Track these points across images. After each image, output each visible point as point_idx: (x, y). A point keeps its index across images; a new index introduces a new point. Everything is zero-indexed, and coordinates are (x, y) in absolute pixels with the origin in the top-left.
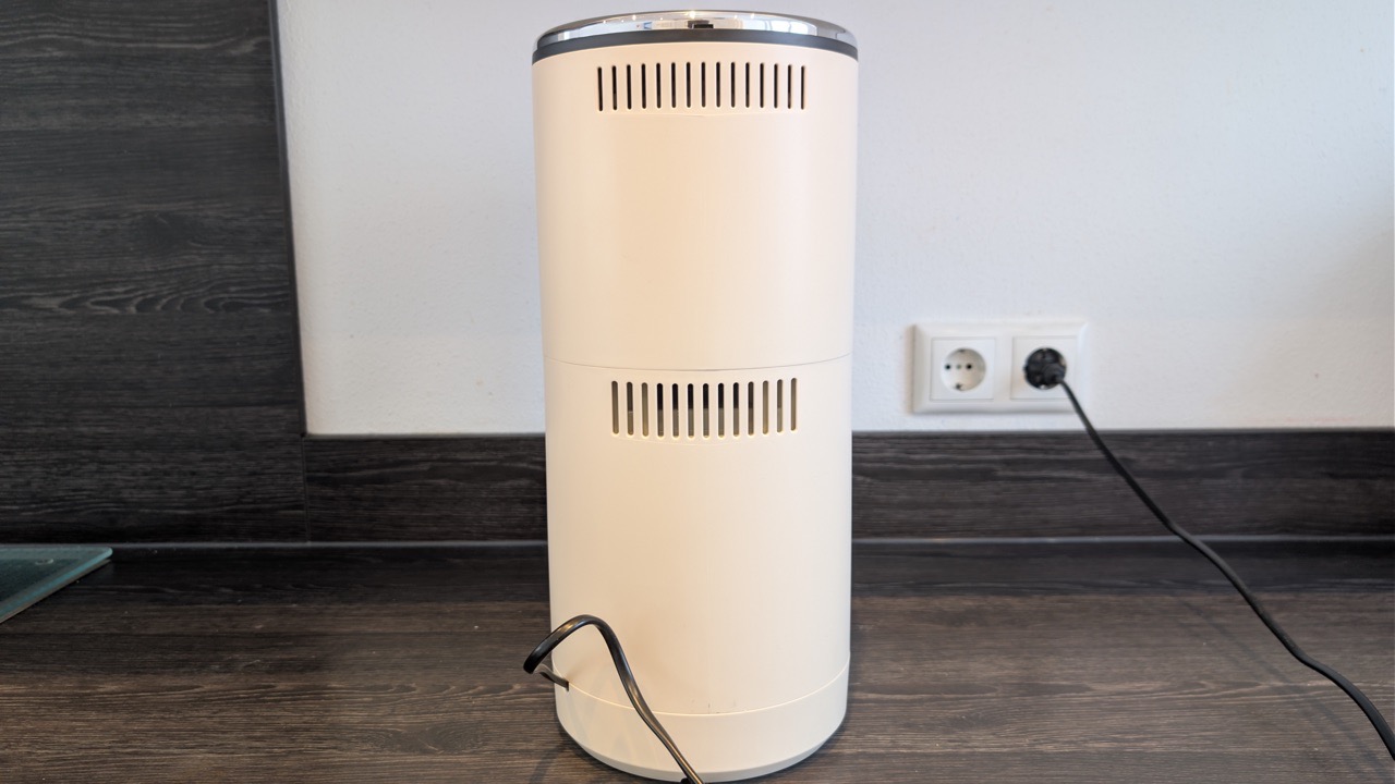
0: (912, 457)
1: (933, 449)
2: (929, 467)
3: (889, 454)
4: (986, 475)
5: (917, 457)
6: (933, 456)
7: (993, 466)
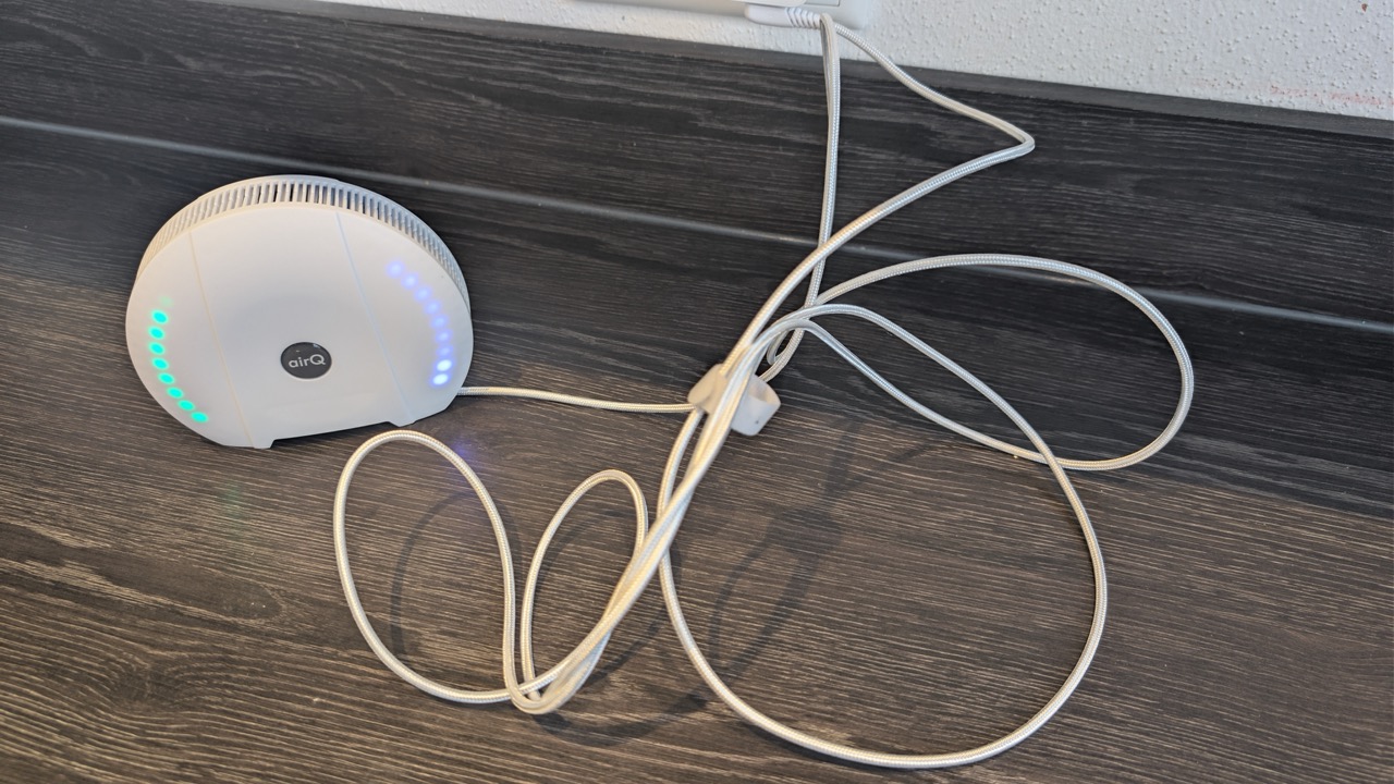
0: (560, 78)
1: (591, 69)
2: (587, 97)
3: (522, 68)
4: (679, 123)
5: (568, 79)
6: (593, 81)
7: (690, 110)
